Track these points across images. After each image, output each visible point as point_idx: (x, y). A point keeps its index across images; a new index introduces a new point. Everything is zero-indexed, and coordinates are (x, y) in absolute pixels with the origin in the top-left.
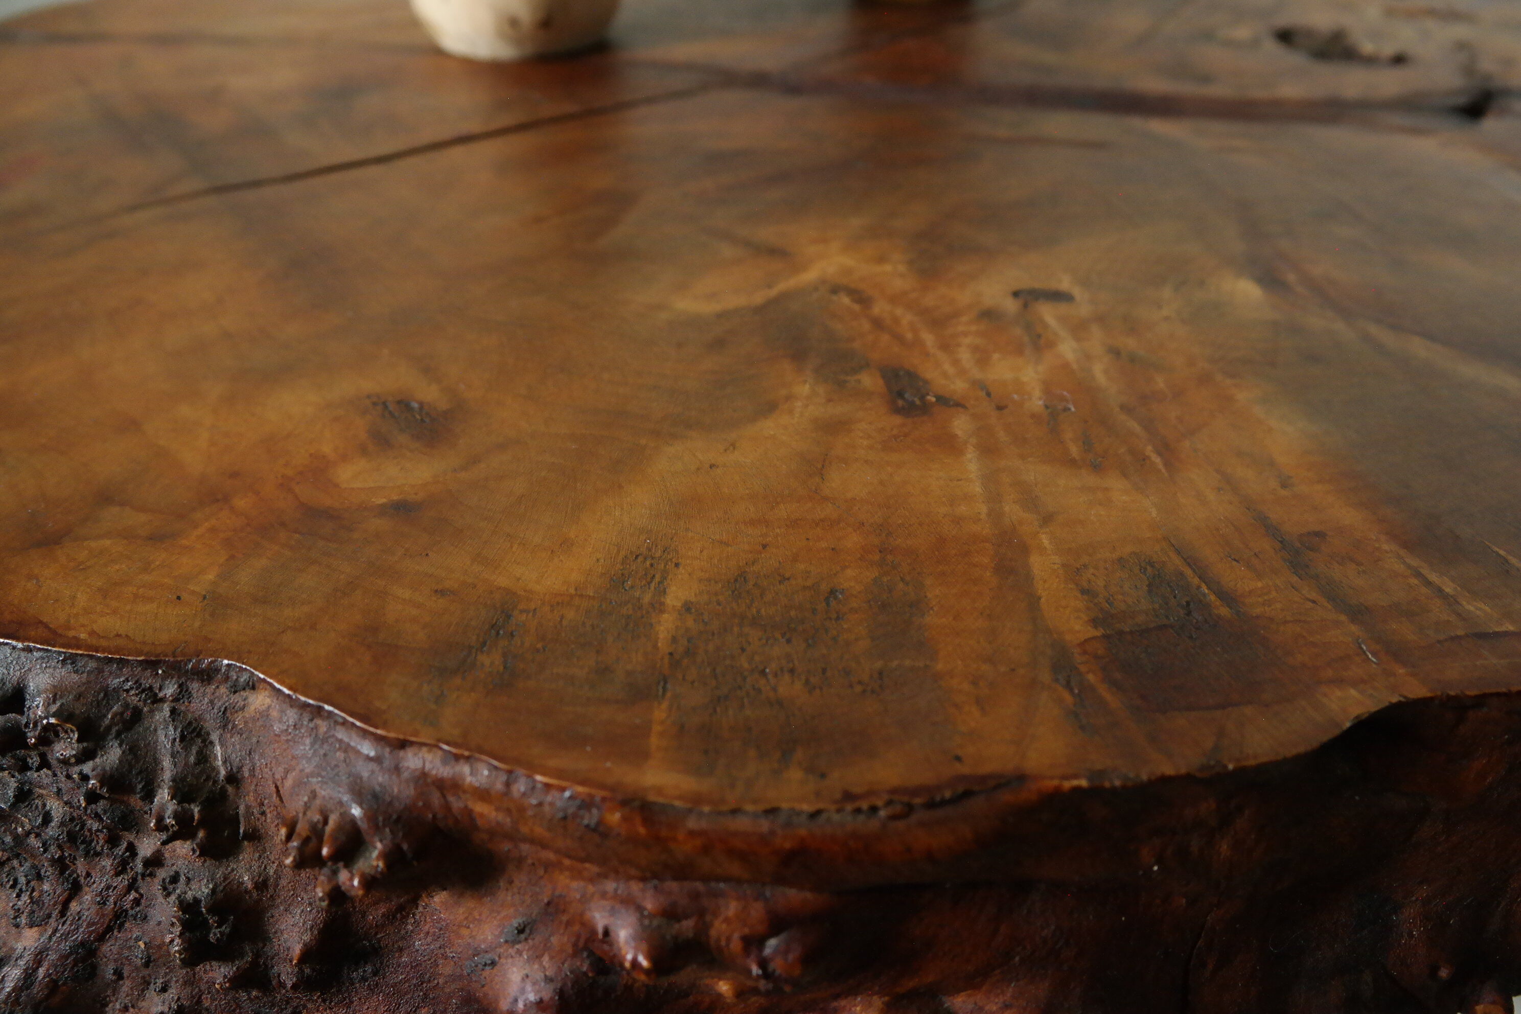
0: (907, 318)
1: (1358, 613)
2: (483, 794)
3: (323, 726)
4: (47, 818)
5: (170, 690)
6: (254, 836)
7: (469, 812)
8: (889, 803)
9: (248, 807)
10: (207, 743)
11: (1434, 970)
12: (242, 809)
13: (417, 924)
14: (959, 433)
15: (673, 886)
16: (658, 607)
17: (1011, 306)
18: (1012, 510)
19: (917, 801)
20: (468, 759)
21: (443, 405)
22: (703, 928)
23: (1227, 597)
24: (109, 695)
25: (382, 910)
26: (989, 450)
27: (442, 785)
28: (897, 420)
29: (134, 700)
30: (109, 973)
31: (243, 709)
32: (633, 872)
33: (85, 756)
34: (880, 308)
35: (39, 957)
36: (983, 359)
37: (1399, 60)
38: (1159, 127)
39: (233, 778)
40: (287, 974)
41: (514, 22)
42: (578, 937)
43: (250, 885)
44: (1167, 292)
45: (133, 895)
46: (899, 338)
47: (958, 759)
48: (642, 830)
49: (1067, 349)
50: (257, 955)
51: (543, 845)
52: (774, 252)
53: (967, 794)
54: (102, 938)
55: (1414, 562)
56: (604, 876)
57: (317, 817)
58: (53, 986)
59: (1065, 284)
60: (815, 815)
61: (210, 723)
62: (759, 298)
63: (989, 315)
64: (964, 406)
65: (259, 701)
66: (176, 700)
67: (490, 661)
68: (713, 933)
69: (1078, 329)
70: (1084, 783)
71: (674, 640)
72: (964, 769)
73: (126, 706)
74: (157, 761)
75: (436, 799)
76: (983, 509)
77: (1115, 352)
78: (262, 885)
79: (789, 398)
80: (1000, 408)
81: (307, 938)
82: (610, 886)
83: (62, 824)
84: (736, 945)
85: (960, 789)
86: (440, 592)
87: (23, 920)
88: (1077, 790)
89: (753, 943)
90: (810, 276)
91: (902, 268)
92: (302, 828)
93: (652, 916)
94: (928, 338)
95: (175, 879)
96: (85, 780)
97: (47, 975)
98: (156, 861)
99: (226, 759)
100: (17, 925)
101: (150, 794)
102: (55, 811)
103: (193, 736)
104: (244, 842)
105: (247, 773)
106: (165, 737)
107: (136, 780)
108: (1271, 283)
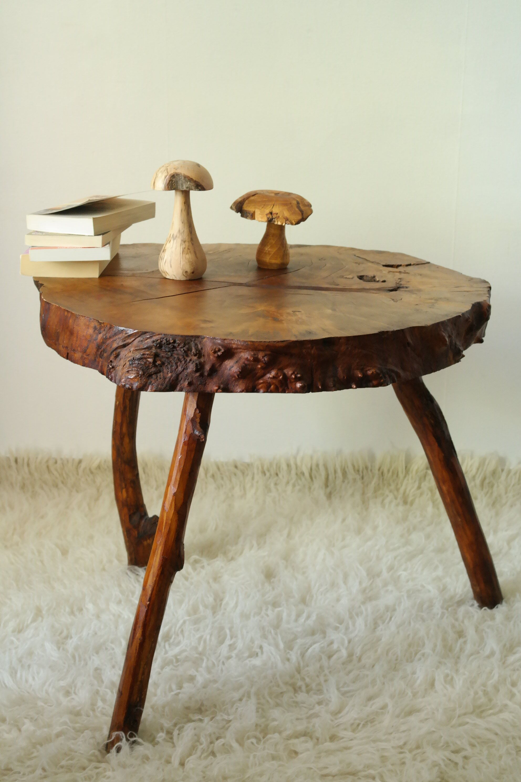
2: (234, 344)
3: (214, 340)
4: (175, 358)
5: (193, 340)
6: (204, 356)
7: (233, 347)
8: (277, 342)
10: (198, 346)
11: (344, 377)
12: (202, 353)
13: (222, 366)
14: (283, 322)
15: (255, 351)
17: (292, 312)
18: (290, 327)
22: (258, 356)
23: (314, 332)
24: (186, 340)
25: (218, 364)
27: (229, 343)
28: (275, 321)
29: (189, 340)
30: (180, 379)
31: (203, 340)
32: (251, 350)
33: (184, 347)
35: (171, 376)
36: (287, 316)
37: (384, 281)
38: (323, 292)
39: (202, 349)
40: (206, 374)
41: (186, 272)
43: (203, 362)
44: (316, 311)
45: (186, 366)
48: (252, 345)
49: (300, 316)
50: (203, 371)
51: (240, 348)
52: (252, 307)
53: (285, 341)
54: (180, 374)
58: (173, 380)
59: (300, 310)
60: (270, 342)
61: (198, 343)
63: (288, 313)
65: (205, 340)
66: (194, 340)
68: (259, 357)
69: (302, 314)
71: (252, 334)
73: (188, 342)
74: (192, 347)
75: (229, 345)
77: (307, 316)
78: (204, 362)
79: (260, 320)
81: (210, 367)
83: (177, 358)
84: (261, 358)
86: (222, 332)
87: (169, 373)
88: (297, 340)
89: (263, 357)
91: (274, 308)
92: (213, 349)
93: (253, 355)
95: (194, 361)
96: (184, 349)
97: (172, 379)
98: (191, 360)
99: (201, 347)
100: (168, 374)
101: (191, 351)
102: (176, 356)
103: (196, 345)
104: (202, 357)
105: (203, 348)
106: (192, 344)
107: (190, 349)
108: (334, 310)
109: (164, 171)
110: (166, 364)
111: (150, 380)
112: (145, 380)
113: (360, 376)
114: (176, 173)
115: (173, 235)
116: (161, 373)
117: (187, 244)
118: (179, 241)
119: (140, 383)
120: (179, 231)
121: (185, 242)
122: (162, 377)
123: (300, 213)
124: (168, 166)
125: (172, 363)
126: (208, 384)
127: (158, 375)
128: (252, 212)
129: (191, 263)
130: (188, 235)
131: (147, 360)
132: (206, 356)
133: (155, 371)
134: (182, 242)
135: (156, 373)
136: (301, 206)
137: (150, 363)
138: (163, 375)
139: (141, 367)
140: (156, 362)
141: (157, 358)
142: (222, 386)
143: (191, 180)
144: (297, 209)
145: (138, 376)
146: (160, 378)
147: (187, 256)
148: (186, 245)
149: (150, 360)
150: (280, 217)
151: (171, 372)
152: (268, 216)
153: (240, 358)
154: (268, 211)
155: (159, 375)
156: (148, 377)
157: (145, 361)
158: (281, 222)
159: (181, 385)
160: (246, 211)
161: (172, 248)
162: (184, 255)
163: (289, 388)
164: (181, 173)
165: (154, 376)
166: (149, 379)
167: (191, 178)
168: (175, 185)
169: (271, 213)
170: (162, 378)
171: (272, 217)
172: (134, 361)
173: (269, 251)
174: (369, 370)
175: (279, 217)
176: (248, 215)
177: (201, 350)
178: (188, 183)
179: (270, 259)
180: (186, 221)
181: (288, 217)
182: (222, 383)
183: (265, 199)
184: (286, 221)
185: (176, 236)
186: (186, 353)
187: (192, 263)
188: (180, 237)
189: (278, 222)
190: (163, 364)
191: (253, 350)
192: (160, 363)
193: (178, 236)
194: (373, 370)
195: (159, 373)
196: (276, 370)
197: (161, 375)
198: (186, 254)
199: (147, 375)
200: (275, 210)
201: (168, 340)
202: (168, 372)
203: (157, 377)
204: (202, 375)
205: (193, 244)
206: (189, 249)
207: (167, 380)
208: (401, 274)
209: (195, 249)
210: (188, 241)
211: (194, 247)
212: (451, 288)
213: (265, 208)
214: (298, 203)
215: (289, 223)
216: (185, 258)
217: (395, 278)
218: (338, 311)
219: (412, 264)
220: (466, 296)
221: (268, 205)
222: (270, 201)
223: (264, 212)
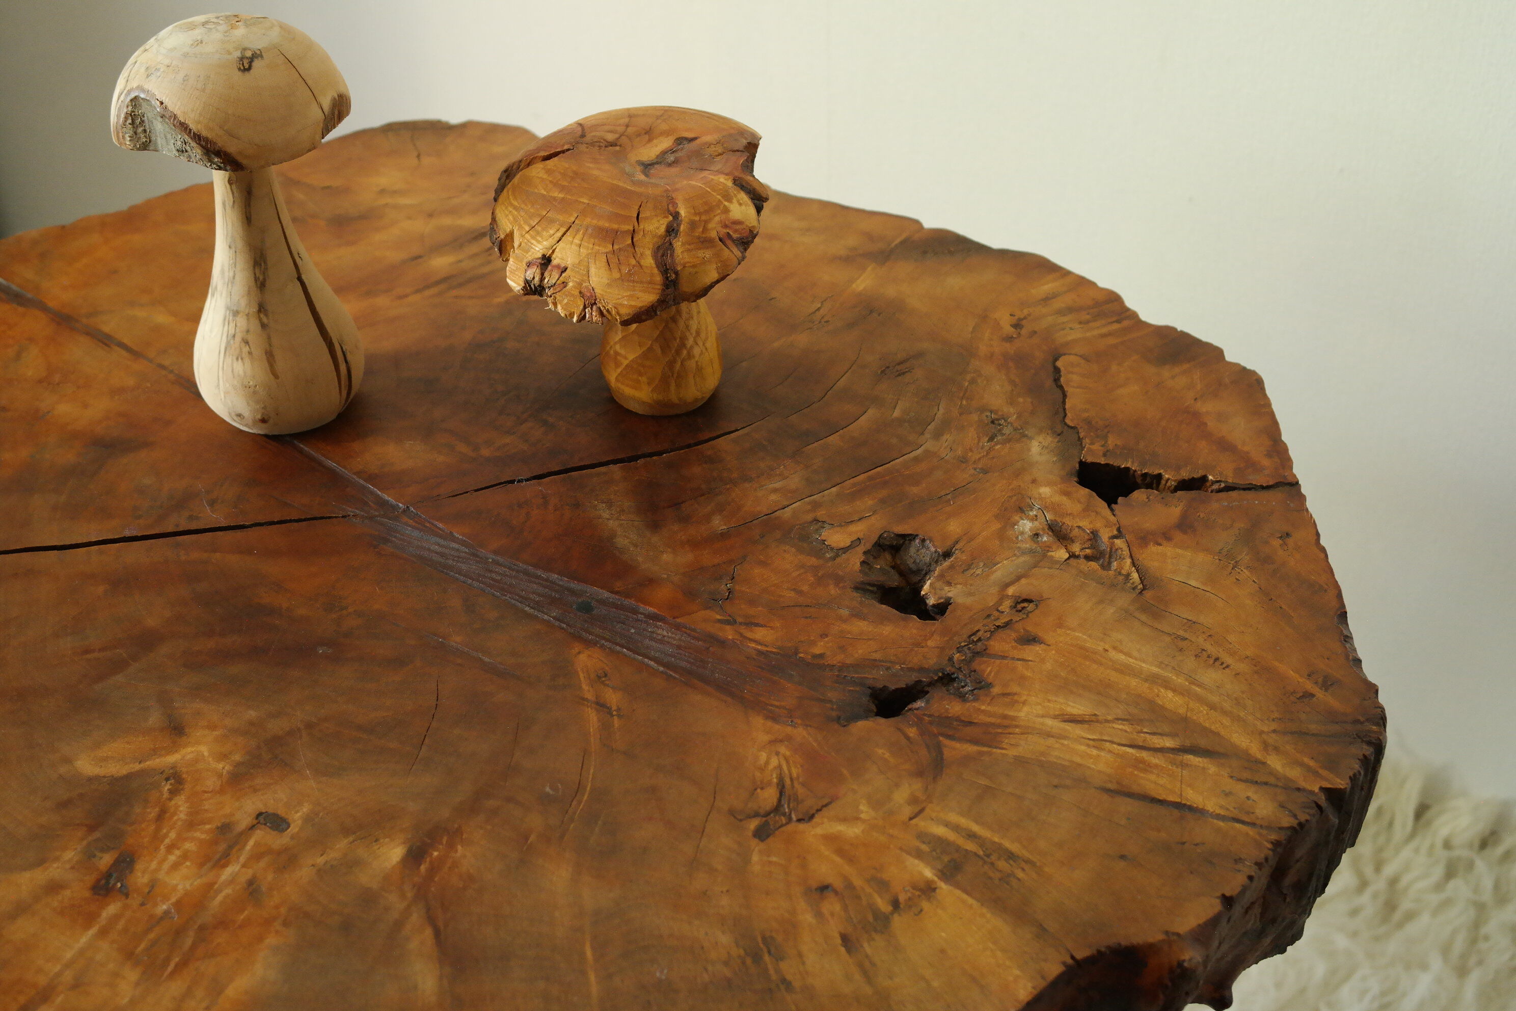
0: (182, 814)
14: (104, 915)
17: (245, 823)
18: (68, 976)
28: (88, 894)
34: (178, 802)
41: (240, 416)
44: (344, 843)
46: (158, 830)
49: (230, 871)
52: (177, 729)
59: (298, 816)
62: (126, 770)
63: (225, 828)
64: (128, 896)
69: (257, 856)
76: (57, 969)
77: (252, 882)
79: (57, 859)
80: (143, 904)
90: (172, 759)
91: (228, 768)
94: (173, 835)
108: (415, 856)
114: (143, 91)
117: (242, 322)
121: (235, 314)
123: (660, 281)
124: (145, 51)
128: (502, 236)
130: (249, 293)
134: (228, 312)
136: (678, 246)
143: (182, 127)
144: (649, 261)
147: (239, 367)
148: (238, 325)
150: (572, 285)
152: (529, 275)
154: (538, 250)
158: (566, 308)
162: (228, 360)
167: (183, 121)
168: (145, 131)
171: (542, 279)
175: (565, 284)
178: (177, 135)
180: (241, 244)
181: (598, 291)
183: (556, 194)
184: (585, 307)
187: (255, 393)
188: (224, 293)
189: (555, 304)
198: (235, 358)
200: (565, 255)
205: (264, 326)
206: (247, 342)
208: (1073, 561)
209: (270, 345)
210: (247, 315)
211: (269, 338)
212: (1144, 755)
213: (538, 233)
214: (671, 231)
215: (596, 317)
216: (233, 371)
217: (1011, 591)
218: (423, 868)
219: (1204, 479)
220: (1123, 857)
221: (552, 221)
222: (564, 205)
223: (527, 251)
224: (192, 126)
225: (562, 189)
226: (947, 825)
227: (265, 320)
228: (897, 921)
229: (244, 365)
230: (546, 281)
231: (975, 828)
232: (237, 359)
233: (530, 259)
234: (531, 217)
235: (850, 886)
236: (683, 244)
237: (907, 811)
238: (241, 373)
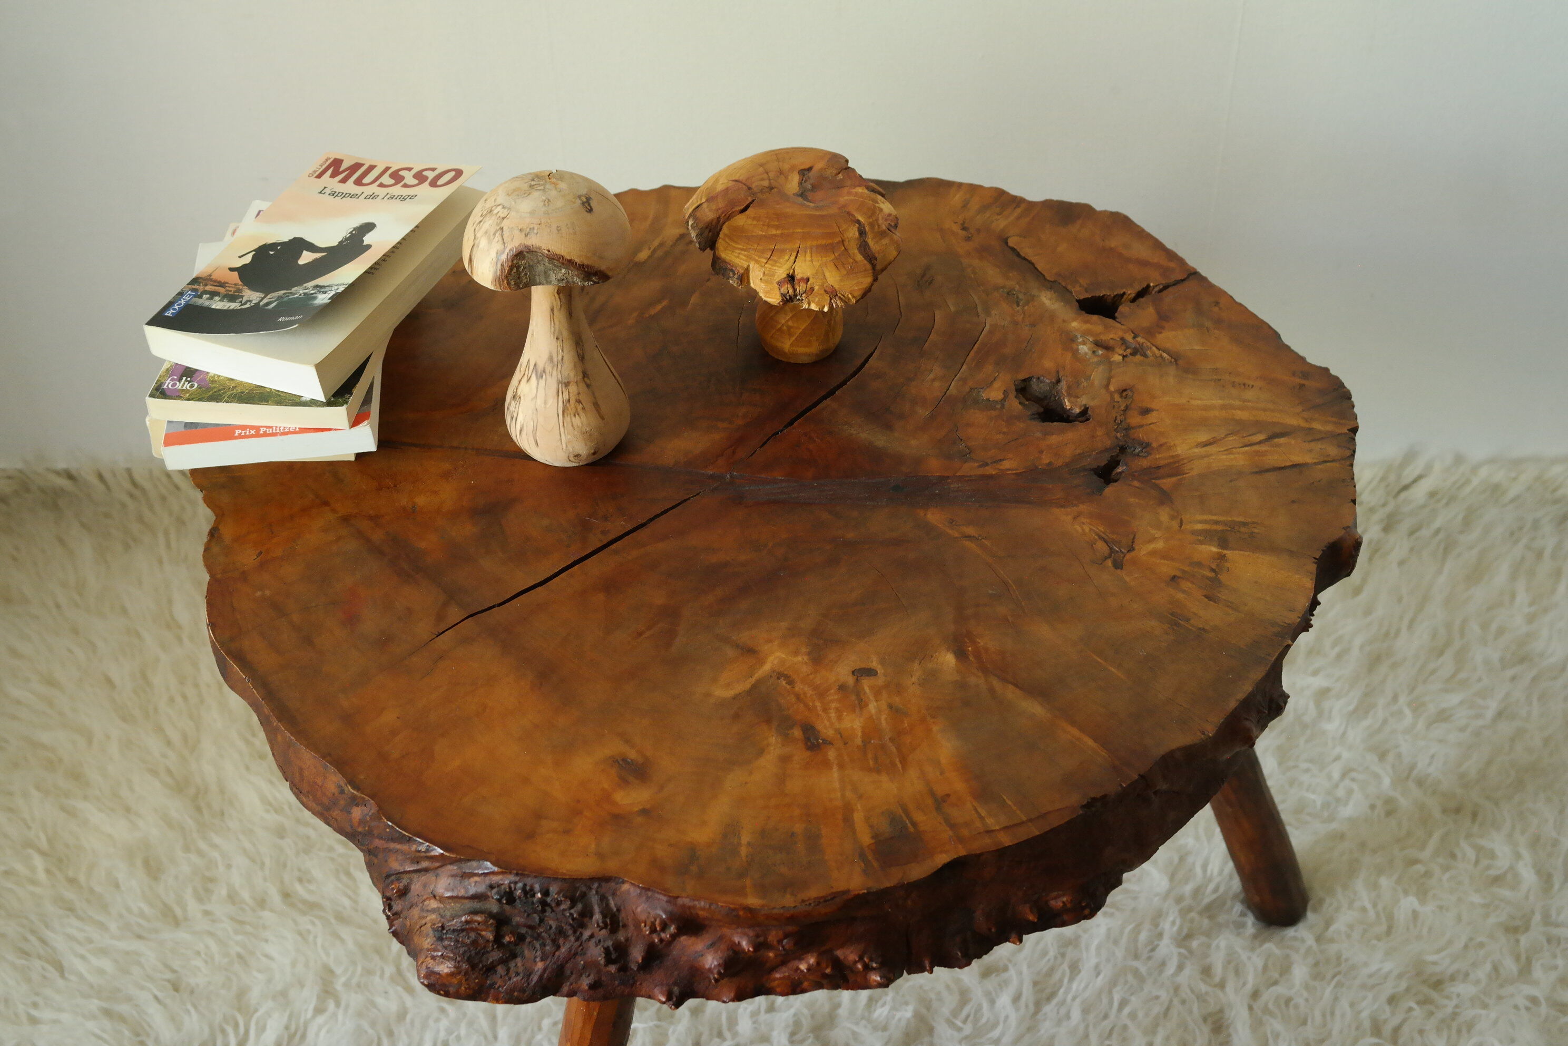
0: (810, 692)
1: (953, 826)
2: (703, 909)
4: (551, 927)
5: (595, 887)
6: (625, 926)
7: (697, 914)
8: (814, 902)
9: (623, 918)
10: (608, 900)
11: (990, 929)
12: (620, 919)
13: (674, 949)
14: (831, 758)
15: (757, 929)
16: (739, 844)
17: (851, 680)
18: (849, 794)
19: (821, 901)
20: (698, 900)
21: (641, 760)
22: (766, 938)
23: (914, 824)
24: (576, 889)
26: (841, 766)
27: (689, 907)
28: (808, 753)
29: (584, 889)
30: (568, 972)
31: (619, 889)
32: (746, 927)
33: (572, 907)
34: (799, 687)
35: (544, 970)
36: (840, 718)
37: (1083, 415)
39: (619, 910)
40: (634, 967)
41: (577, 456)
42: (728, 945)
43: (623, 941)
44: (916, 666)
45: (581, 947)
46: (806, 705)
47: (832, 887)
48: (749, 915)
49: (872, 707)
50: (625, 962)
52: (750, 651)
53: (834, 897)
54: (567, 962)
55: (976, 804)
56: (738, 928)
57: (653, 920)
58: (549, 979)
59: (874, 664)
60: (795, 907)
61: (608, 896)
62: (747, 685)
63: (842, 688)
64: (832, 744)
65: (626, 887)
66: (598, 888)
67: (694, 868)
68: (769, 940)
69: (877, 693)
70: (865, 891)
71: (747, 857)
72: (834, 890)
73: (581, 892)
74: (592, 907)
75: (687, 912)
76: (839, 794)
77: (890, 707)
78: (627, 940)
79: (768, 745)
80: (845, 744)
81: (642, 954)
82: (739, 930)
83: (556, 928)
84: (775, 943)
85: (832, 897)
86: (671, 845)
87: (537, 960)
88: (864, 893)
89: (780, 941)
90: (767, 667)
91: (806, 658)
92: (648, 923)
93: (752, 938)
94: (818, 704)
95: (600, 941)
96: (571, 915)
97: (548, 976)
98: (592, 936)
99: (616, 905)
100: (535, 962)
101: (591, 917)
102: (553, 924)
103: (603, 898)
104: (621, 928)
105: (622, 908)
106: (594, 900)
107: (587, 913)
108: (961, 654)
109: (495, 234)
110: (528, 940)
111: (490, 978)
112: (477, 981)
113: (1031, 918)
114: (527, 247)
115: (535, 365)
116: (519, 960)
117: (573, 389)
118: (552, 382)
119: (465, 987)
120: (551, 359)
121: (567, 384)
122: (521, 970)
123: (869, 266)
124: (503, 218)
125: (543, 938)
126: (641, 984)
127: (510, 966)
128: (741, 271)
129: (587, 435)
130: (575, 366)
131: (480, 935)
132: (632, 928)
133: (501, 958)
134: (560, 385)
135: (504, 961)
136: (870, 242)
137: (488, 941)
138: (523, 965)
139: (465, 952)
140: (503, 937)
141: (505, 929)
142: (676, 990)
143: (569, 263)
144: (859, 257)
145: (459, 973)
146: (517, 974)
147: (577, 421)
148: (571, 391)
149: (490, 936)
150: (816, 288)
151: (542, 960)
152: (784, 290)
153: (721, 938)
154: (781, 272)
155: (512, 965)
156: (485, 972)
157: (473, 935)
158: (817, 304)
159: (571, 984)
160: (725, 262)
161: (535, 398)
162: (568, 419)
163: (850, 982)
164: (540, 248)
165: (501, 970)
166: (489, 976)
167: (569, 258)
168: (526, 274)
169: (791, 278)
170: (522, 975)
171: (795, 290)
172: (445, 932)
173: (789, 328)
174: (1055, 898)
175: (812, 289)
176: (731, 276)
177: (617, 913)
178: (561, 270)
179: (792, 345)
180: (565, 333)
181: (836, 287)
182: (675, 984)
183: (774, 232)
184: (831, 299)
185: (544, 371)
186: (580, 923)
187: (591, 435)
188: (554, 373)
189: (809, 304)
190: (521, 938)
191: (751, 926)
192: (512, 939)
193: (547, 371)
194: (1065, 899)
195: (514, 961)
196: (815, 954)
197: (519, 964)
198: (572, 416)
199: (481, 970)
200: (803, 268)
201: (528, 888)
202: (536, 957)
203: (508, 970)
204: (624, 969)
205: (588, 386)
206: (579, 401)
207: (535, 978)
208: (1125, 359)
209: (595, 398)
210: (576, 382)
211: (593, 393)
212: (1256, 448)
213: (776, 262)
214: (862, 233)
215: (840, 303)
216: (572, 426)
217: (1112, 388)
218: (971, 658)
219: (1148, 286)
220: (1293, 502)
221: (783, 251)
222: (787, 238)
223: (773, 275)
224: (577, 260)
225: (777, 227)
226: (1201, 522)
227: (588, 381)
228: (1223, 577)
229: (580, 418)
230: (798, 291)
231: (1215, 518)
232: (575, 415)
233: (777, 280)
234: (763, 252)
235: (1184, 572)
236: (872, 239)
237: (1175, 524)
238: (580, 424)
